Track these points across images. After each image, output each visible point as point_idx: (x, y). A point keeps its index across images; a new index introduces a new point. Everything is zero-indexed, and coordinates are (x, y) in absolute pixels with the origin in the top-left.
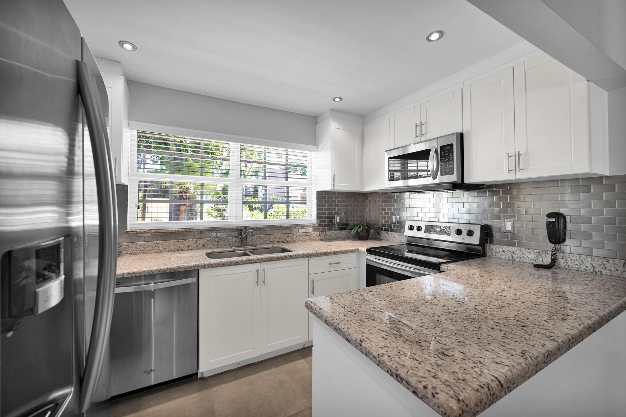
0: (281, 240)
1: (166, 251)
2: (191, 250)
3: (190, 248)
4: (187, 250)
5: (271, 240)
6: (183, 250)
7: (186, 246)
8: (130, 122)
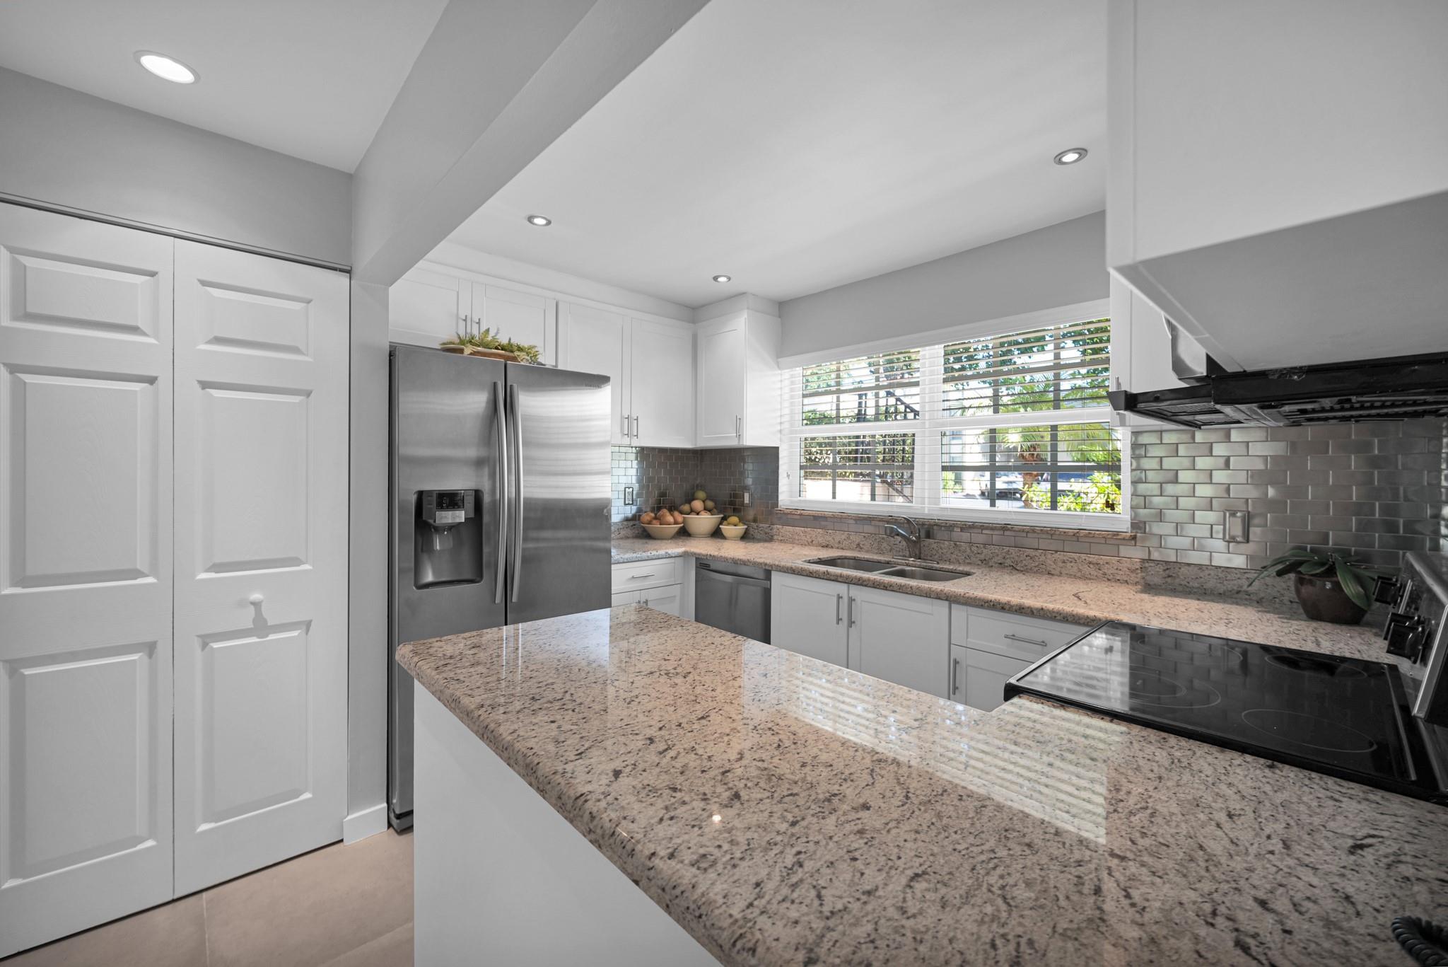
0: (1008, 562)
1: (813, 545)
2: (842, 549)
3: (841, 546)
4: (838, 548)
5: (982, 557)
6: (832, 547)
7: (837, 540)
8: (779, 360)
